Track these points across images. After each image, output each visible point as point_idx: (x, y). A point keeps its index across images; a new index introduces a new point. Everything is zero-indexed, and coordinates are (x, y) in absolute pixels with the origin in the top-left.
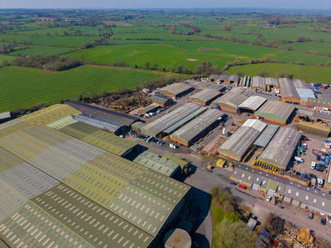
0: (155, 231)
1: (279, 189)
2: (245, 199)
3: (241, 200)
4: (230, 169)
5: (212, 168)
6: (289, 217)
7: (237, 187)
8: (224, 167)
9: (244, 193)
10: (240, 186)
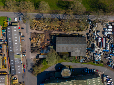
0: (71, 82)
1: (18, 54)
2: (30, 62)
3: (32, 64)
4: (16, 76)
5: (21, 83)
6: (29, 46)
7: (25, 68)
8: (17, 79)
9: (27, 64)
10: (24, 67)
